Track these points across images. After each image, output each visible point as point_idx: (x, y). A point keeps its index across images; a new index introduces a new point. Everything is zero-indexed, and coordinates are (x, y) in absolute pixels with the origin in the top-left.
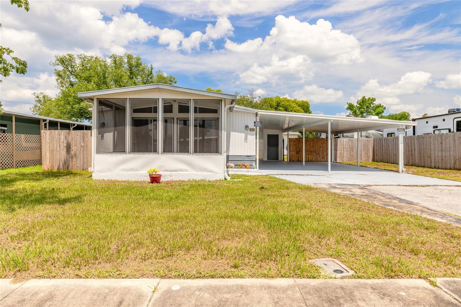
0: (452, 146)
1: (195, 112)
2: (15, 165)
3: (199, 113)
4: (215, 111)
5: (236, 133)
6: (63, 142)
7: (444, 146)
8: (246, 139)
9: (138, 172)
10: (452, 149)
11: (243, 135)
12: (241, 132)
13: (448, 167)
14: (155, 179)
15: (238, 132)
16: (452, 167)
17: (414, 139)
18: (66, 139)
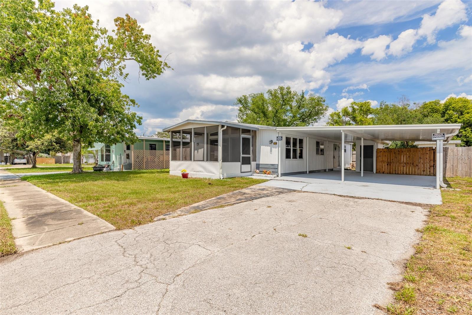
2: (144, 168)
5: (265, 146)
8: (271, 151)
11: (269, 148)
12: (268, 146)
14: (185, 176)
15: (266, 146)
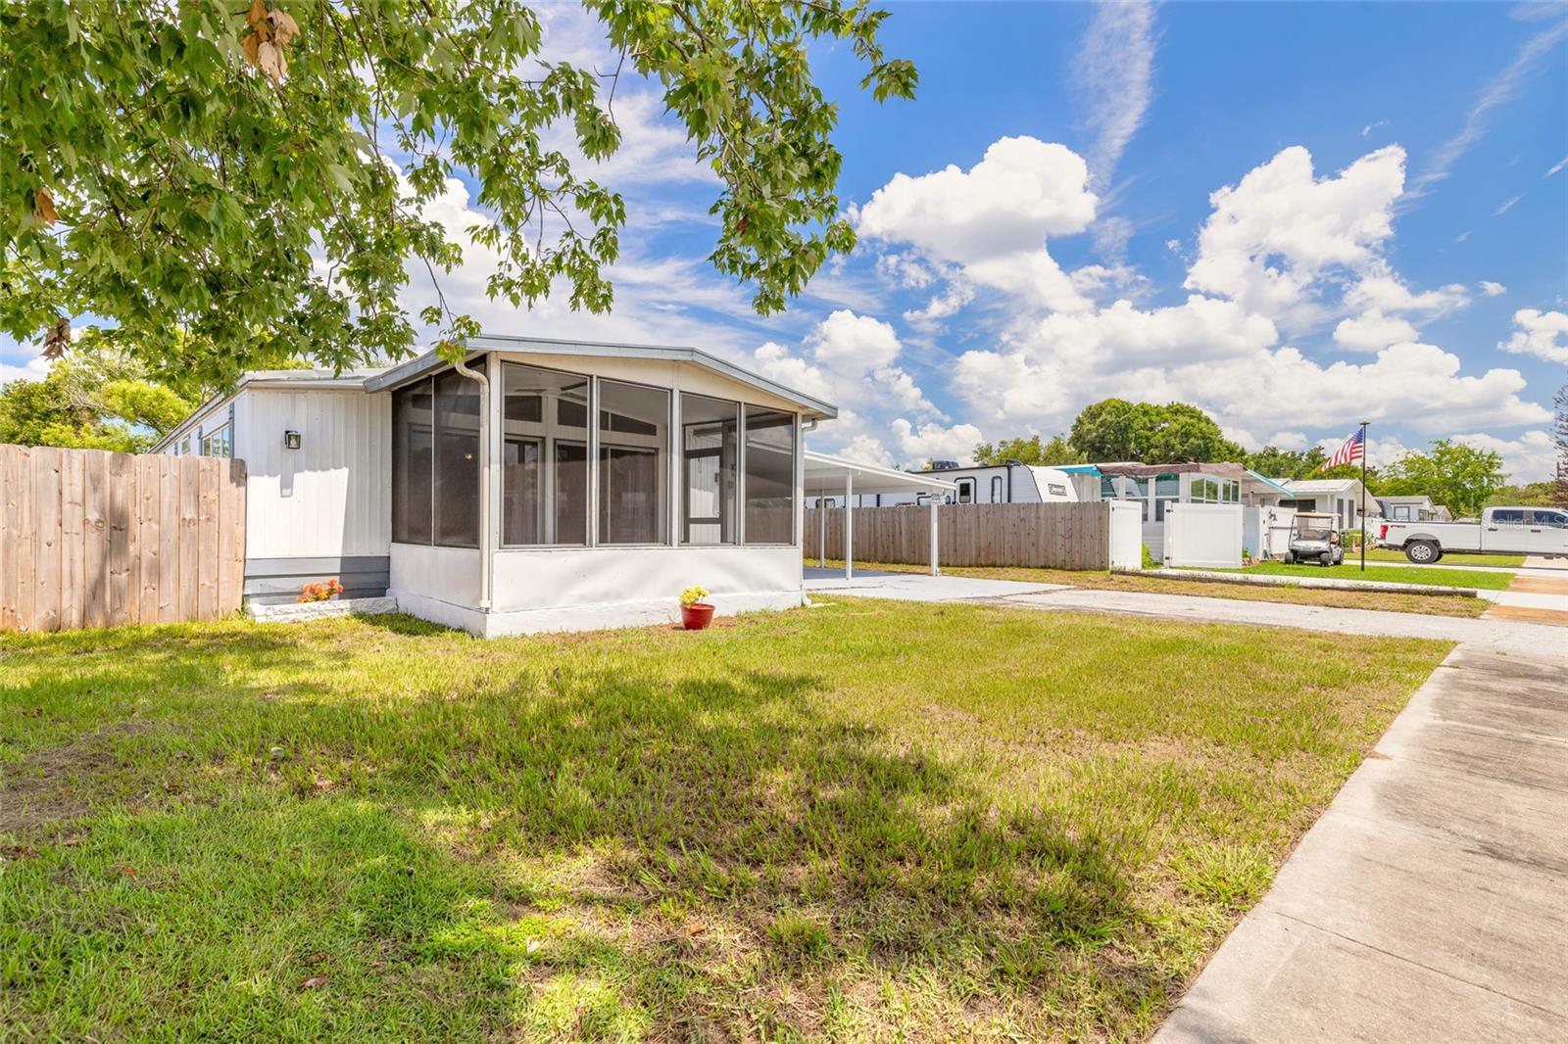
0: (973, 526)
1: (603, 426)
3: (613, 429)
4: (650, 430)
6: (79, 499)
7: (959, 526)
9: (624, 603)
10: (973, 533)
13: (967, 562)
14: (696, 618)
16: (973, 562)
17: (900, 513)
18: (95, 489)
